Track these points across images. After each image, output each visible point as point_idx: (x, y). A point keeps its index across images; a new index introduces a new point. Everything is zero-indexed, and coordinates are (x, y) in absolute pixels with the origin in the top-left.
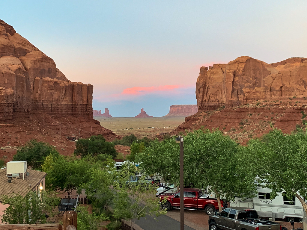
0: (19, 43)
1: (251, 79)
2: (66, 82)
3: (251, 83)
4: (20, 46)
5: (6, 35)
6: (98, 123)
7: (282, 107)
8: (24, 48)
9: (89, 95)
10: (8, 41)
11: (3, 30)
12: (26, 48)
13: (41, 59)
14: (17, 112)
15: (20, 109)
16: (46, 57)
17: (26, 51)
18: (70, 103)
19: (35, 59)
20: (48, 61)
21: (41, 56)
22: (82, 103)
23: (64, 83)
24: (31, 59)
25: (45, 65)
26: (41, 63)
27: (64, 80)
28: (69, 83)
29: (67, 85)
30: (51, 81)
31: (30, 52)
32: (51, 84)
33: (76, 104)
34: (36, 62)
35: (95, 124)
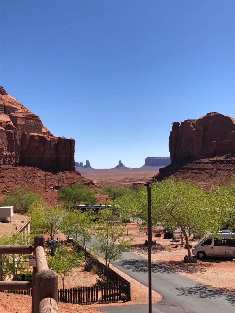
1: (220, 133)
3: (219, 137)
4: (9, 105)
6: (79, 174)
13: (27, 116)
14: (6, 164)
15: (9, 162)
16: (33, 115)
17: (15, 109)
18: (54, 156)
19: (23, 116)
20: (35, 118)
21: (28, 114)
22: (65, 156)
23: (49, 137)
24: (19, 116)
25: (32, 121)
26: (28, 120)
27: (49, 135)
28: (54, 138)
29: (52, 140)
30: (37, 136)
31: (18, 110)
32: (37, 138)
33: (60, 156)
34: (24, 119)
35: (76, 175)
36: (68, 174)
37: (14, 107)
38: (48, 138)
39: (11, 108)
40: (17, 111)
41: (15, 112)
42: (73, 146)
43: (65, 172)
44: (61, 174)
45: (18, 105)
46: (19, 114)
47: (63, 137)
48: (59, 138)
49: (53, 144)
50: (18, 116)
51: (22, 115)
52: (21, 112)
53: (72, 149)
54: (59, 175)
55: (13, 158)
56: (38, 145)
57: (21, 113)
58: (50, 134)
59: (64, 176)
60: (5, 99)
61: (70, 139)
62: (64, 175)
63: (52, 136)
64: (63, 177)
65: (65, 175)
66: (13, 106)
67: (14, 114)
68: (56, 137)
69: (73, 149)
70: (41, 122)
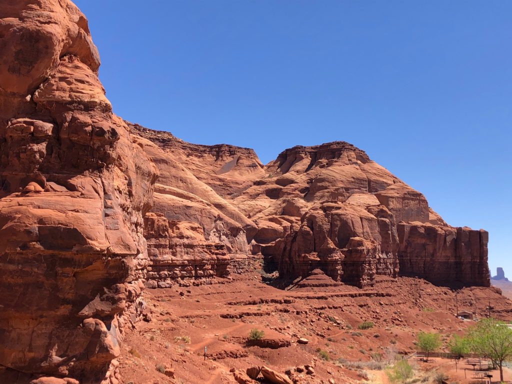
4: (377, 178)
5: (356, 164)
6: (498, 291)
10: (359, 172)
11: (354, 158)
13: (405, 194)
14: (380, 274)
15: (383, 269)
16: (413, 192)
17: (385, 185)
18: (452, 260)
19: (398, 195)
20: (416, 196)
21: (405, 191)
22: (472, 260)
23: (442, 229)
24: (392, 195)
25: (412, 202)
26: (406, 201)
27: (441, 225)
28: (450, 229)
29: (447, 232)
30: (422, 226)
31: (390, 185)
32: (422, 231)
33: (462, 261)
34: (400, 200)
35: (493, 294)
36: (478, 292)
37: (383, 182)
38: (440, 229)
39: (378, 184)
40: (388, 187)
41: (385, 189)
42: (484, 242)
43: (473, 287)
44: (466, 291)
45: (388, 177)
46: (392, 191)
47: (466, 227)
48: (459, 229)
49: (449, 239)
50: (390, 195)
51: (396, 193)
52: (394, 189)
53: (483, 247)
54: (463, 293)
55: (390, 264)
56: (423, 241)
57: (396, 191)
58: (442, 223)
59: (472, 295)
60: (369, 169)
61: (479, 230)
62: (471, 293)
63: (446, 225)
64: (470, 296)
65: (474, 294)
66: (382, 179)
67: (383, 192)
68: (454, 228)
69: (485, 247)
70: (427, 203)
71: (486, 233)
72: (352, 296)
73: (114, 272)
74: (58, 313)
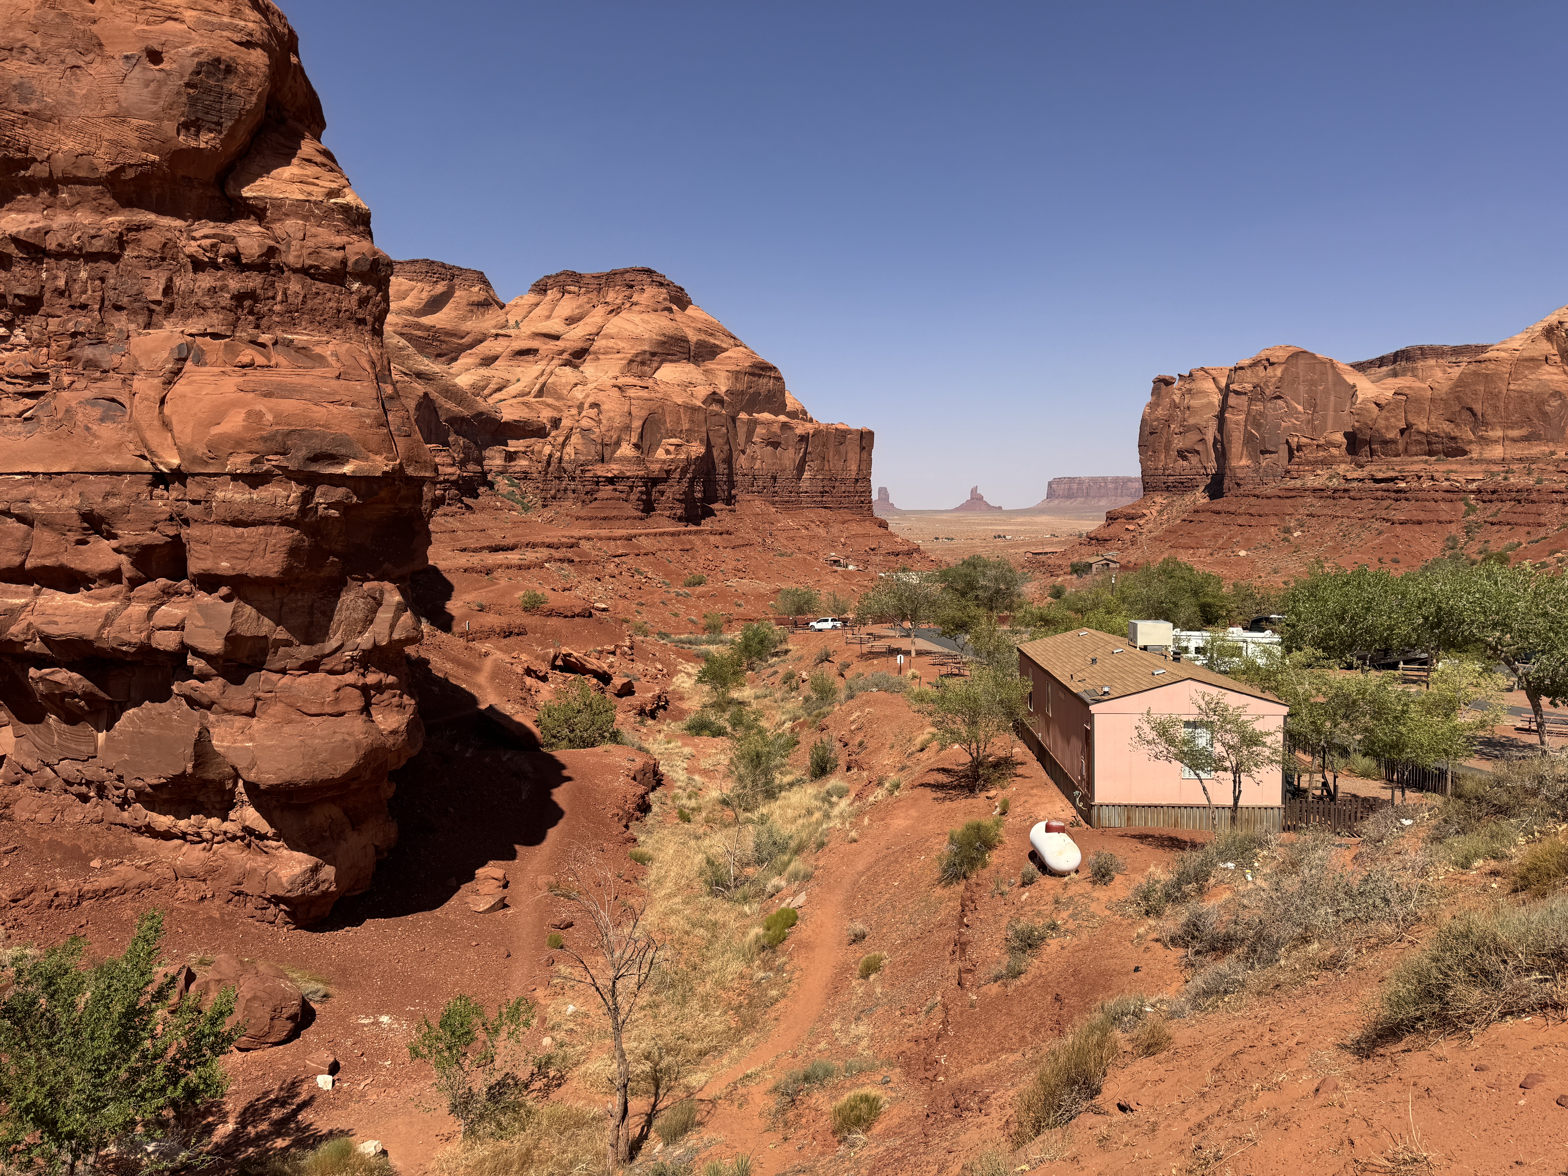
0: (700, 330)
1: (1300, 408)
2: (808, 425)
3: (1296, 419)
4: (703, 337)
5: (670, 310)
6: (883, 525)
7: (1404, 485)
8: (712, 341)
9: (865, 455)
10: (673, 324)
11: (665, 299)
12: (717, 342)
17: (715, 349)
19: (738, 369)
23: (803, 425)
24: (728, 368)
25: (760, 381)
26: (752, 378)
29: (811, 432)
30: (774, 421)
31: (725, 350)
34: (741, 376)
35: (876, 528)
36: (855, 525)
37: (715, 344)
38: (801, 427)
39: (703, 347)
40: (722, 355)
41: (716, 357)
45: (722, 337)
46: (728, 361)
50: (725, 368)
51: (733, 364)
52: (732, 357)
57: (733, 360)
58: (804, 417)
61: (860, 429)
63: (810, 420)
67: (713, 363)
70: (783, 382)
71: (871, 434)
72: (672, 534)
73: (407, 506)
74: (322, 574)
